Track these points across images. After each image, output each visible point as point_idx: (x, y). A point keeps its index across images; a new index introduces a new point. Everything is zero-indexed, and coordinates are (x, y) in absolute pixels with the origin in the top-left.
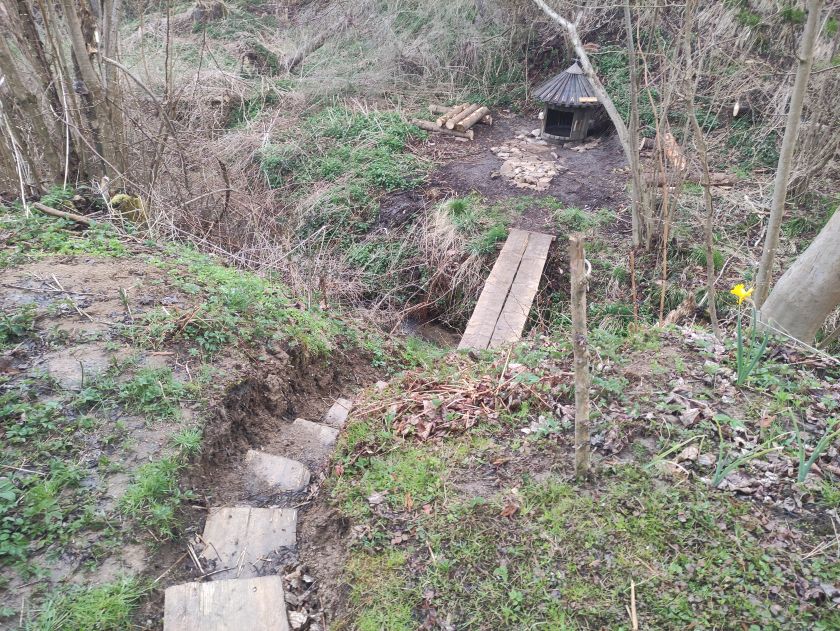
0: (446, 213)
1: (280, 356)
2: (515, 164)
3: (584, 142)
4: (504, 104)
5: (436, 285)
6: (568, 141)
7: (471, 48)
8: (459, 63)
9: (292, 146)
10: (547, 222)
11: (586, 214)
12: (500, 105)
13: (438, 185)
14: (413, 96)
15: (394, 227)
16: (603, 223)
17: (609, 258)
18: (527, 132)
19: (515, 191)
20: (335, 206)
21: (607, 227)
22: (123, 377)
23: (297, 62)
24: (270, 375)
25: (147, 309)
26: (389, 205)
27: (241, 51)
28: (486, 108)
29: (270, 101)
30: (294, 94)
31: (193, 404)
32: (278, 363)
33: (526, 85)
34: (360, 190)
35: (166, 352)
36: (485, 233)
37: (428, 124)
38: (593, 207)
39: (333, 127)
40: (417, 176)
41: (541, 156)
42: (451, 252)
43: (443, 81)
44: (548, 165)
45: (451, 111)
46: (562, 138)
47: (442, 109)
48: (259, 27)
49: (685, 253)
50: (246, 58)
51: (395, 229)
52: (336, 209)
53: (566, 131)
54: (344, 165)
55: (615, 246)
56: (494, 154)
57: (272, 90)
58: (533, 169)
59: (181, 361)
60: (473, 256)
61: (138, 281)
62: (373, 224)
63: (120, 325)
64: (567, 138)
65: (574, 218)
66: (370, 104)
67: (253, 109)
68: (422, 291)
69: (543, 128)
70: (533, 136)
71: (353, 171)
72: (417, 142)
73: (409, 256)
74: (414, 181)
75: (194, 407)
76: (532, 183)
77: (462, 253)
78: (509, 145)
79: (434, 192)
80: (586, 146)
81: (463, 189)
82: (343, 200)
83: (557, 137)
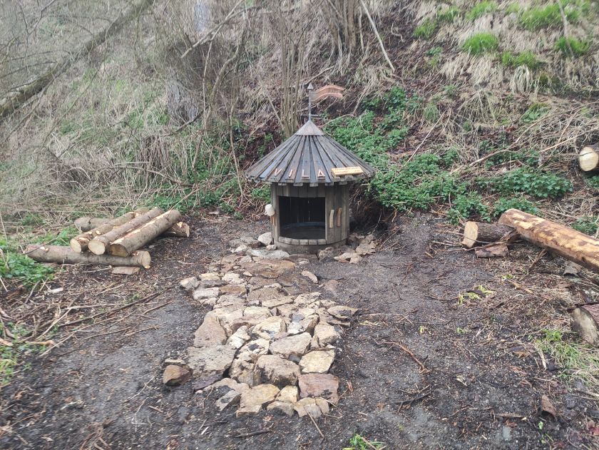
4: (210, 205)
6: (323, 247)
18: (249, 240)
28: (175, 213)
41: (285, 283)
53: (318, 231)
56: (188, 294)
64: (322, 241)
69: (276, 229)
70: (261, 245)
76: (283, 383)
78: (220, 268)
80: (359, 250)
83: (304, 242)
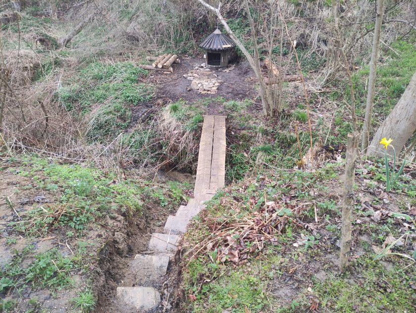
0: (169, 111)
1: (119, 219)
2: (197, 82)
3: (227, 67)
4: (185, 52)
5: (171, 150)
6: (220, 68)
7: (162, 26)
8: (157, 33)
9: (75, 86)
10: (221, 110)
11: (239, 103)
12: (183, 53)
13: (161, 98)
14: (136, 52)
15: (142, 122)
16: (247, 106)
17: (254, 123)
18: (199, 65)
19: (201, 96)
20: (107, 116)
21: (250, 108)
22: (25, 262)
23: (68, 41)
24: (116, 233)
25: (26, 207)
26: (136, 112)
27: (34, 38)
28: (176, 55)
29: (57, 63)
30: (70, 58)
31: (79, 270)
32: (119, 223)
33: (194, 42)
34: (119, 105)
35: (50, 237)
36: (190, 119)
37: (148, 67)
38: (241, 99)
39: (97, 73)
40: (149, 95)
41: (209, 76)
42: (176, 132)
43: (151, 43)
44: (214, 81)
45: (158, 59)
46: (217, 66)
47: (153, 58)
48: (42, 24)
49: (290, 116)
50: (38, 42)
51: (143, 124)
52: (107, 117)
53: (219, 63)
54: (107, 93)
55: (256, 117)
56: (186, 78)
57: (57, 58)
58: (207, 83)
59: (62, 241)
60: (188, 132)
61: (15, 189)
62: (130, 123)
63: (12, 223)
64: (219, 66)
65: (233, 105)
66: (114, 59)
67: (48, 69)
68: (164, 154)
69: (207, 62)
70: (202, 67)
71: (113, 96)
72: (144, 77)
73: (153, 137)
74: (148, 97)
75: (80, 273)
76: (208, 91)
77: (182, 131)
78: (192, 72)
79: (160, 101)
80: (229, 69)
81: (175, 98)
82: (110, 112)
83: (214, 66)
